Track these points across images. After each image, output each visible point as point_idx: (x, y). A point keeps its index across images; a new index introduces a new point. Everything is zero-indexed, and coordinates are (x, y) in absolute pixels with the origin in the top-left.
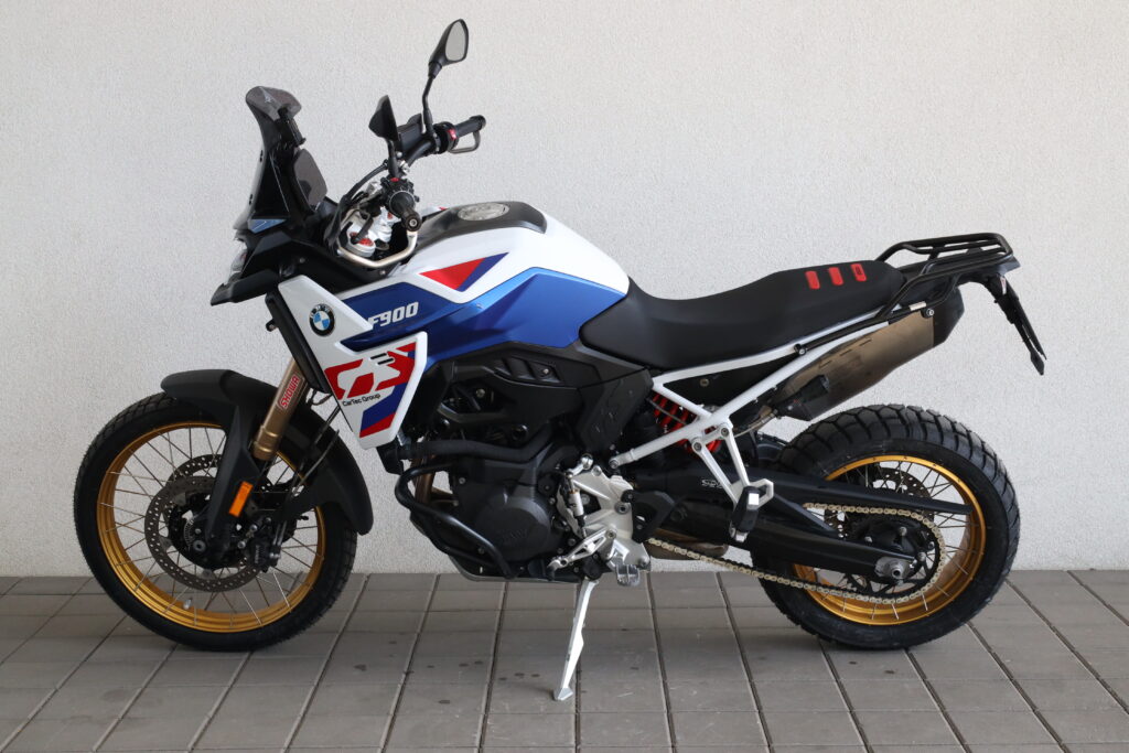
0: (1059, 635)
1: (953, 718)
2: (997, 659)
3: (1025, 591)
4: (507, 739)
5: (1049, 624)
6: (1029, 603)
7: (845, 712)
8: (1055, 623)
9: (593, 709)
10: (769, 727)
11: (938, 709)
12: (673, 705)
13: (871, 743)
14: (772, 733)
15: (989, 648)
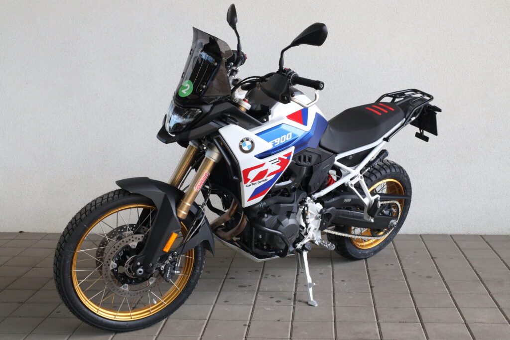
0: (504, 262)
1: (454, 297)
2: (476, 272)
3: (491, 244)
4: (265, 302)
5: (500, 257)
6: (492, 249)
7: (408, 293)
8: (503, 257)
9: (302, 290)
10: (375, 299)
11: (448, 292)
12: (335, 289)
13: (417, 306)
14: (376, 302)
15: (473, 268)
